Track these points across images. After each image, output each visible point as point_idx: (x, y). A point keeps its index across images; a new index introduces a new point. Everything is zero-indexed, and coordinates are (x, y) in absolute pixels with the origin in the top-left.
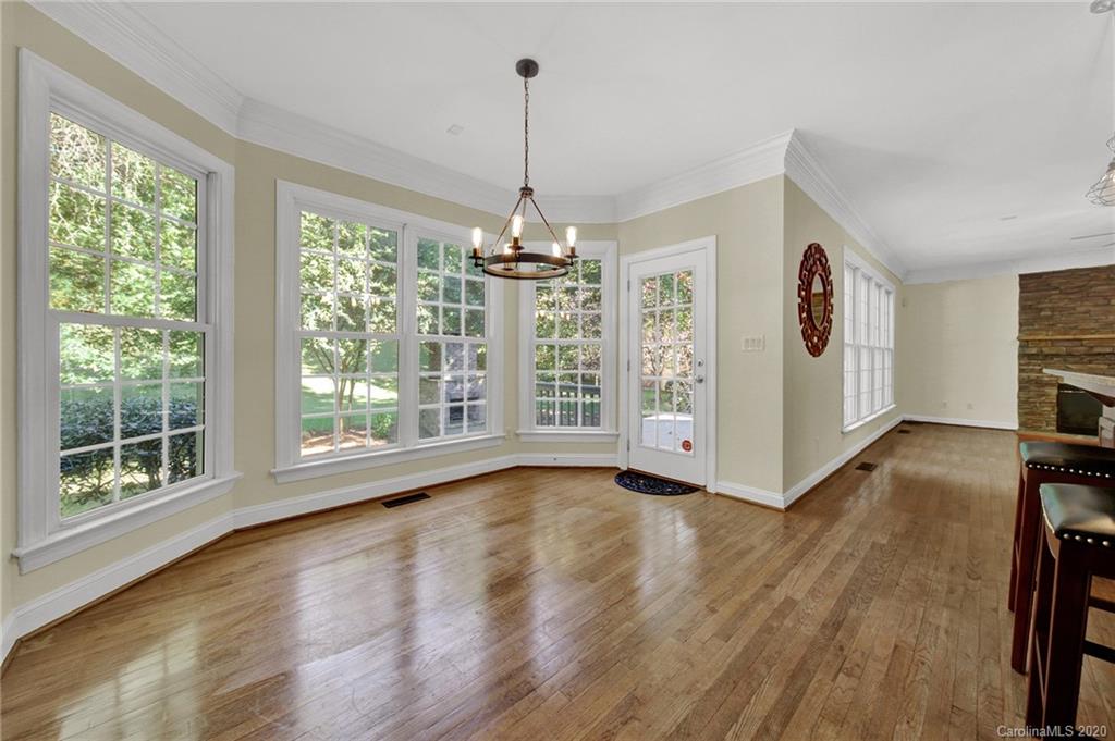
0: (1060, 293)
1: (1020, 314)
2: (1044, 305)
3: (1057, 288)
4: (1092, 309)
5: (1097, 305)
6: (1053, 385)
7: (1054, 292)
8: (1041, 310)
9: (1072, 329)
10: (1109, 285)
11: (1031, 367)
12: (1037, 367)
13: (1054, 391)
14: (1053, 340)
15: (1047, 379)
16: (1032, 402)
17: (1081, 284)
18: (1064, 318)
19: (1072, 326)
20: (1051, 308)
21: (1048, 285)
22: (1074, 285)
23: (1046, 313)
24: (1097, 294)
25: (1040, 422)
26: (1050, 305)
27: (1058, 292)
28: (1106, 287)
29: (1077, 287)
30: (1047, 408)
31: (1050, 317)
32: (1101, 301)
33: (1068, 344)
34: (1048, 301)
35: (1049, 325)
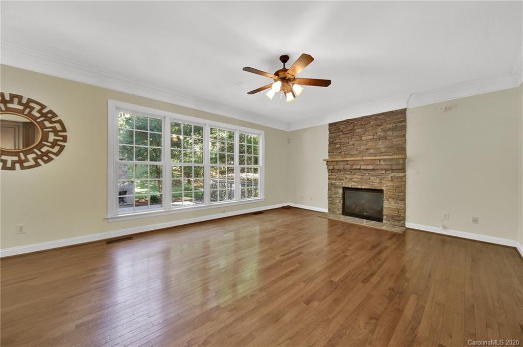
0: (343, 134)
1: (329, 145)
2: (337, 141)
3: (342, 131)
4: (355, 143)
5: (357, 141)
6: (340, 187)
7: (340, 133)
8: (336, 143)
9: (348, 154)
10: (362, 128)
11: (332, 177)
12: (335, 177)
13: (341, 191)
14: (336, 161)
15: (338, 184)
16: (333, 197)
17: (351, 128)
18: (344, 149)
19: (348, 153)
20: (340, 142)
21: (339, 129)
22: (348, 129)
23: (338, 146)
24: (357, 134)
25: (335, 208)
26: (339, 141)
27: (342, 133)
28: (360, 130)
29: (349, 130)
30: (338, 201)
31: (339, 148)
32: (358, 138)
33: (343, 163)
34: (338, 139)
35: (339, 153)
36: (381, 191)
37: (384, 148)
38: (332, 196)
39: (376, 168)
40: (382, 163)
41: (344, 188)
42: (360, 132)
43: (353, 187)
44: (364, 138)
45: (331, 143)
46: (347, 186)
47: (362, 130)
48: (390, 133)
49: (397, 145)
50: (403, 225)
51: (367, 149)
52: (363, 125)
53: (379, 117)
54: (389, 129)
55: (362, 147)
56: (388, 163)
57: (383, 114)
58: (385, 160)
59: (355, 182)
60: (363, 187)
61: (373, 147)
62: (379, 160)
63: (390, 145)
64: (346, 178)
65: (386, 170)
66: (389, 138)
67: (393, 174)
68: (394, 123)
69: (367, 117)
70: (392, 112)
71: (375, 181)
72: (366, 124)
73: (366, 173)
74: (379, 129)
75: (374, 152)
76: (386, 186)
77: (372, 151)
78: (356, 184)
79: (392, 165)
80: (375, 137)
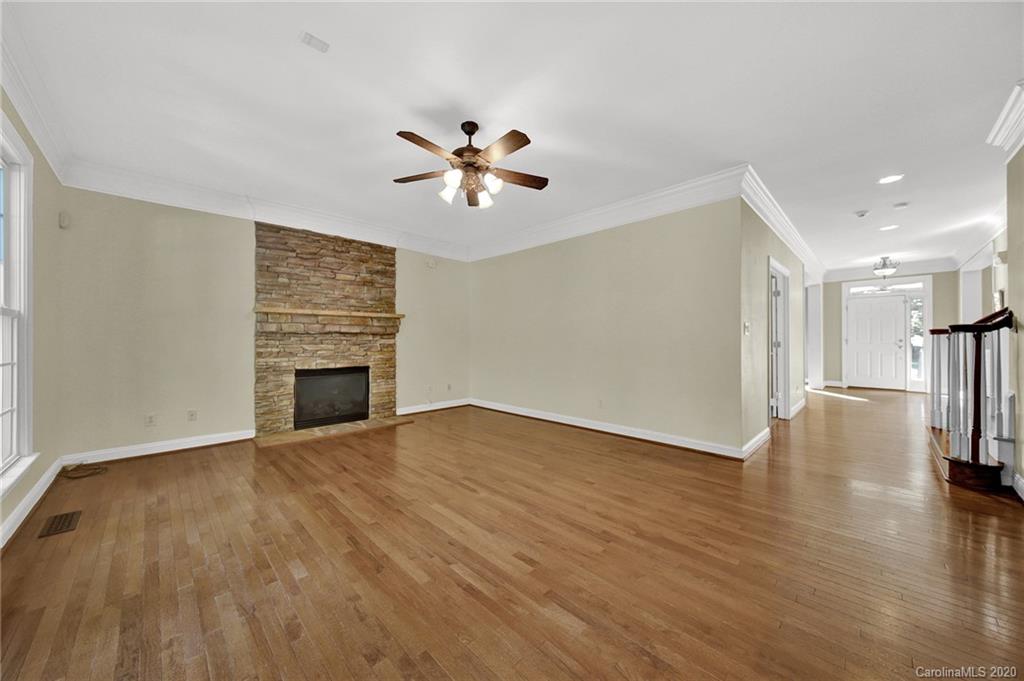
0: (296, 257)
2: (282, 269)
3: (294, 250)
4: (322, 281)
5: (326, 278)
6: (289, 372)
7: (290, 254)
8: (278, 275)
9: (307, 302)
10: (335, 257)
11: (269, 349)
12: (275, 350)
13: (291, 379)
14: (291, 314)
15: (285, 364)
16: (272, 397)
17: (313, 250)
18: (299, 289)
19: (307, 298)
20: (288, 274)
21: (286, 243)
22: (308, 251)
23: (283, 280)
24: (326, 265)
25: (279, 421)
26: (287, 270)
27: (294, 255)
28: (333, 259)
29: (311, 254)
30: (285, 402)
31: (287, 286)
32: (329, 274)
33: (305, 320)
34: (285, 264)
35: (287, 295)
36: (365, 370)
37: (371, 300)
38: (270, 394)
39: (364, 331)
40: (376, 323)
41: (300, 373)
42: (332, 264)
43: (319, 367)
44: (339, 276)
45: (262, 270)
46: (306, 367)
47: (338, 260)
48: (377, 278)
49: (387, 298)
50: (394, 414)
51: (346, 297)
52: (337, 251)
53: (363, 247)
54: (378, 272)
55: (336, 293)
56: (382, 324)
57: (370, 245)
58: (379, 319)
59: (324, 358)
60: (338, 366)
61: (355, 296)
62: (371, 318)
63: (378, 295)
64: (305, 351)
65: (374, 335)
66: (377, 285)
67: (382, 341)
68: (383, 264)
69: (345, 240)
70: (380, 246)
71: (358, 353)
72: (342, 252)
73: (342, 340)
74: (363, 267)
75: (357, 305)
76: (373, 361)
77: (353, 302)
78: (325, 361)
79: (385, 328)
80: (358, 279)
